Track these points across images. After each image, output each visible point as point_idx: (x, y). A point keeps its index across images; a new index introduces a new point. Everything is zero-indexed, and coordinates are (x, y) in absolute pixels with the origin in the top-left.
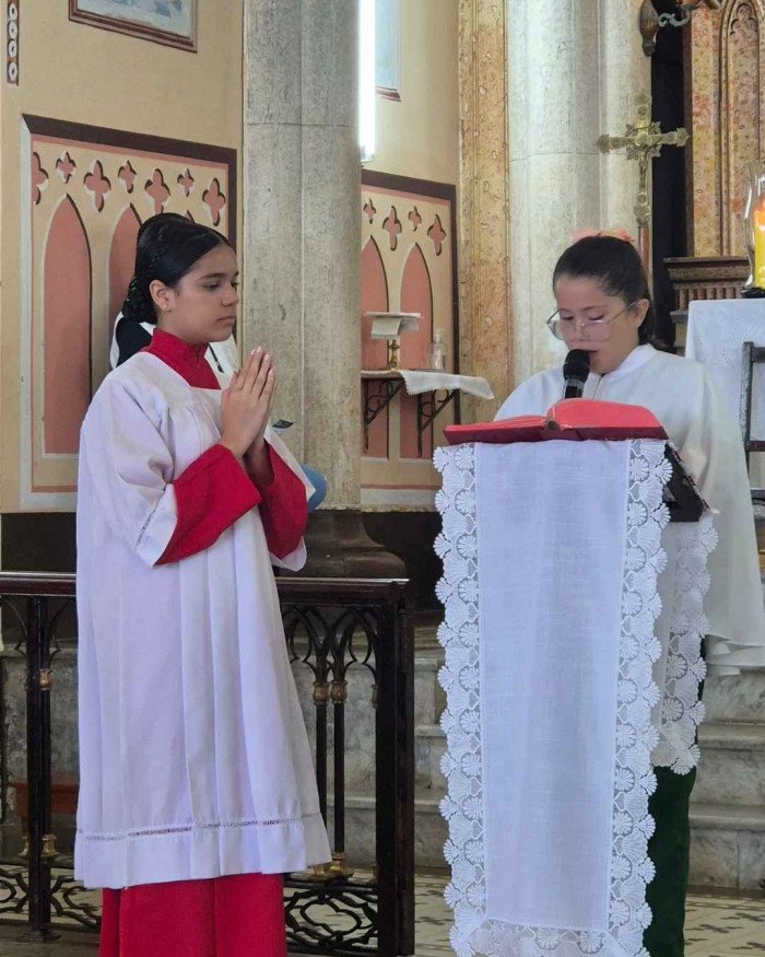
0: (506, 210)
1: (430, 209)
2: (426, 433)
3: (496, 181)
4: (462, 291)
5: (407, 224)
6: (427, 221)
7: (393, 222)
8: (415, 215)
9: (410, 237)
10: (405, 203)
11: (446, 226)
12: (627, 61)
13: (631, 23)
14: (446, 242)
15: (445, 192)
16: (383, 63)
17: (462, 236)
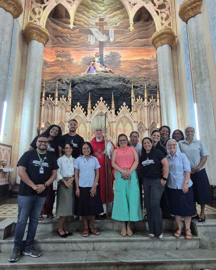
0: (18, 149)
1: (9, 148)
2: (5, 175)
3: (17, 145)
4: (12, 158)
5: (5, 150)
6: (8, 150)
7: (4, 150)
8: (7, 149)
9: (5, 152)
10: (5, 148)
11: (10, 150)
12: (35, 133)
13: (36, 129)
14: (10, 152)
15: (11, 147)
16: (5, 131)
17: (12, 152)
